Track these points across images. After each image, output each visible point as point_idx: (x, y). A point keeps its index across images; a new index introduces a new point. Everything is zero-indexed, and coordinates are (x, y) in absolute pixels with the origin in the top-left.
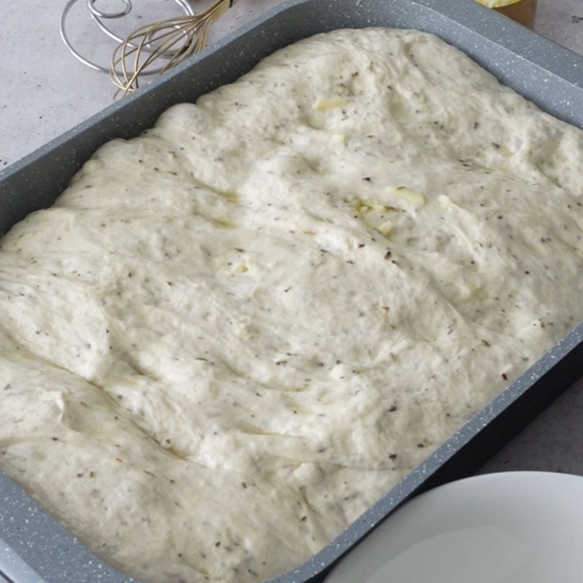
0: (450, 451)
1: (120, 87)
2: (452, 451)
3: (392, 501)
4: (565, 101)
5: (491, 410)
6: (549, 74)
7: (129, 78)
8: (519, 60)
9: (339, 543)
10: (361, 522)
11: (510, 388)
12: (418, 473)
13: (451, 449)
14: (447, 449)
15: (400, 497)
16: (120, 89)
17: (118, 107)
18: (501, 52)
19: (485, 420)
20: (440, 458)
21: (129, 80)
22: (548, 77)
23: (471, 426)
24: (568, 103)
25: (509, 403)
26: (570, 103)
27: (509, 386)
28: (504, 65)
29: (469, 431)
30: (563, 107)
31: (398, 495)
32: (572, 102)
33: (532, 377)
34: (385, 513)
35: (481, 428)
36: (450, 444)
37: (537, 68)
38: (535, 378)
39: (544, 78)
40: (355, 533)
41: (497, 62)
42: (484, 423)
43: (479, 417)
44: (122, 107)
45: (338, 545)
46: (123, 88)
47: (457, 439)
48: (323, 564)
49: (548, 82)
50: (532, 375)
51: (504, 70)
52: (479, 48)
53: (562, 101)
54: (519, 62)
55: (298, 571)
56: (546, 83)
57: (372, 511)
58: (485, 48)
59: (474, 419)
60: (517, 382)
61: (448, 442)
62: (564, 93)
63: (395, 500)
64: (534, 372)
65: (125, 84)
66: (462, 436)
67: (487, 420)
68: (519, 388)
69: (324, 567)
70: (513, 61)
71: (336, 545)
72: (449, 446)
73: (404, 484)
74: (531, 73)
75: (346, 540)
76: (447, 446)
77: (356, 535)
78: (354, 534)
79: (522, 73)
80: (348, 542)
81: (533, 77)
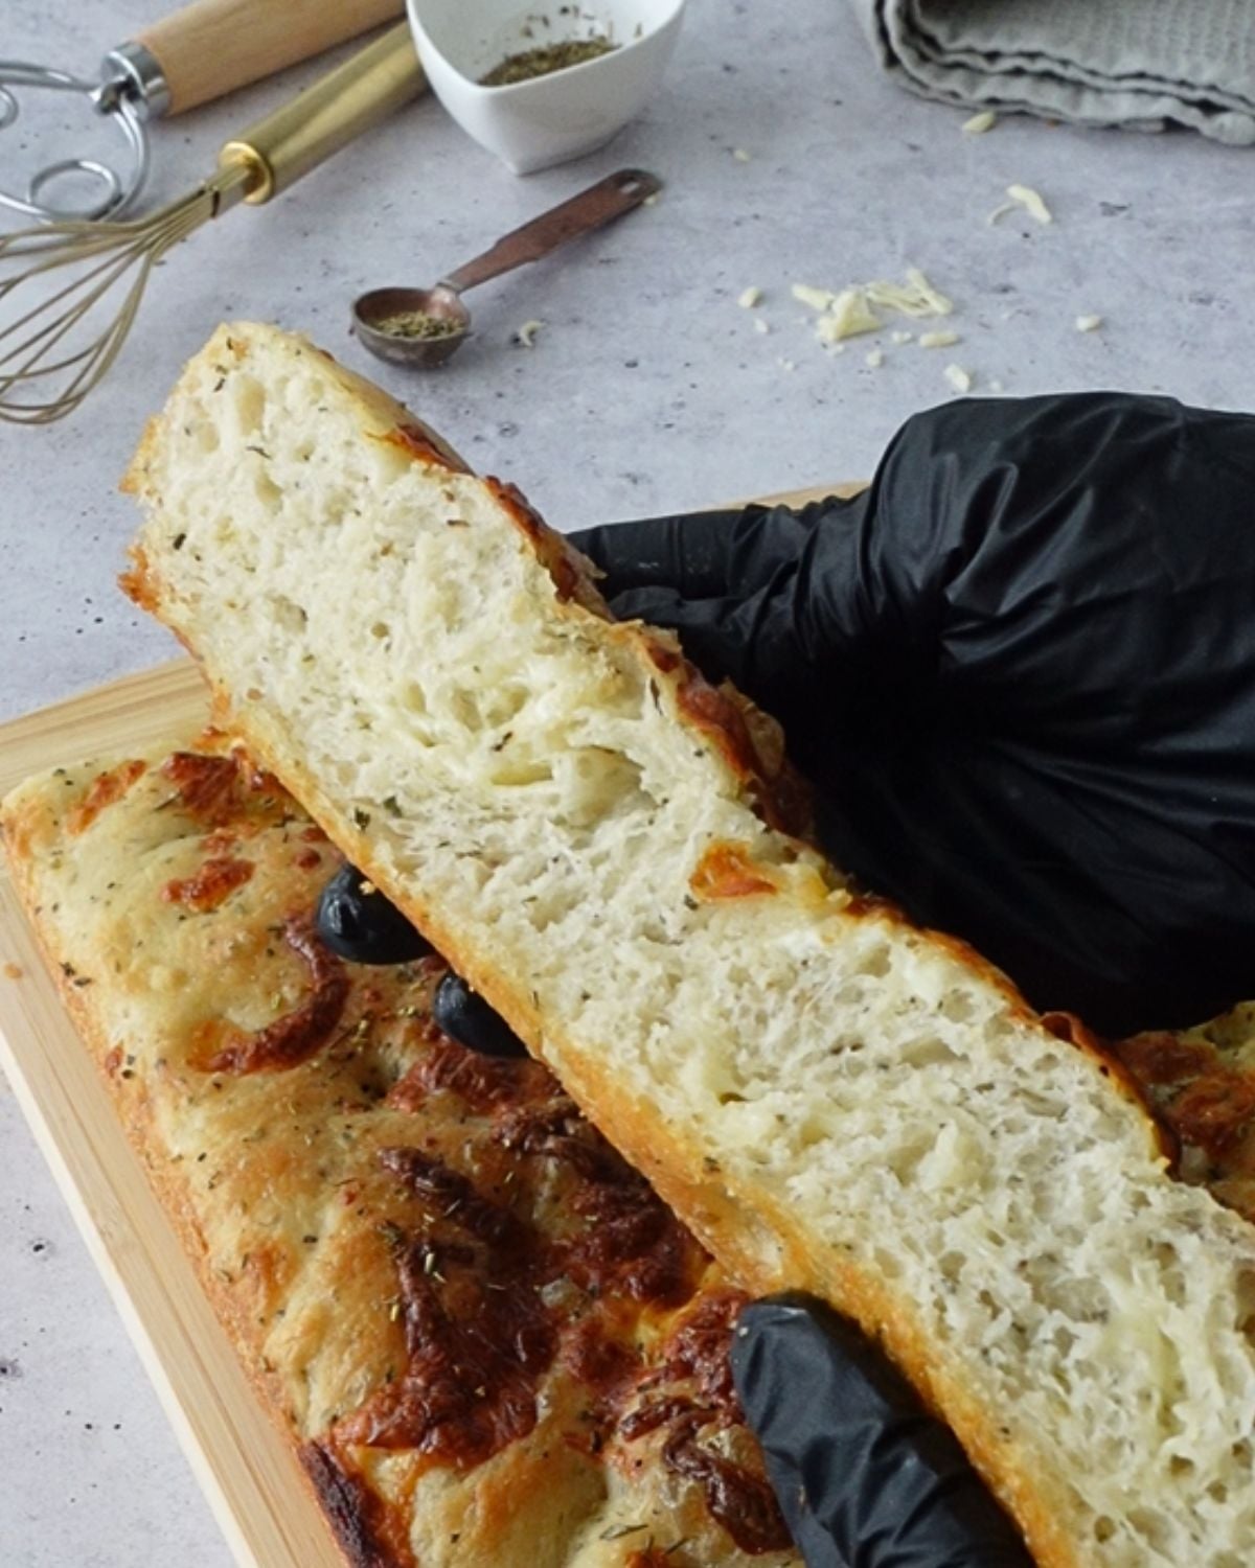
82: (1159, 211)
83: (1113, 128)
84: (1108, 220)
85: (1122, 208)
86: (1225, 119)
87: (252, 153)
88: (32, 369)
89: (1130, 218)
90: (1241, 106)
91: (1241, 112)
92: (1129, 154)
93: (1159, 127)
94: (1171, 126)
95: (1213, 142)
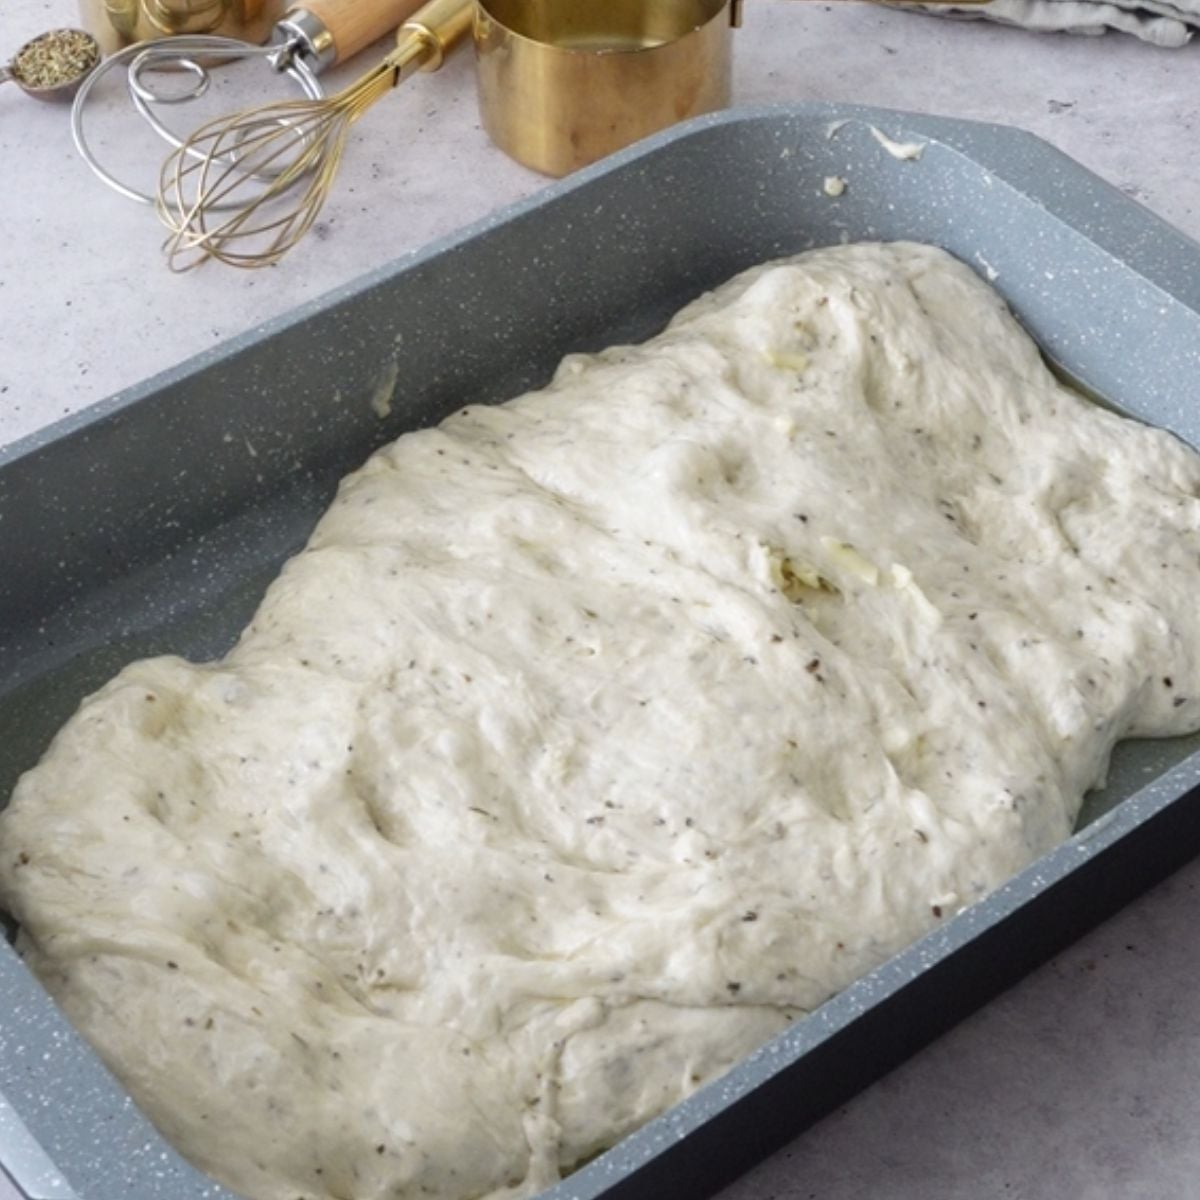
0: (853, 1009)
2: (856, 1009)
3: (727, 1094)
6: (1168, 299)
8: (1116, 268)
13: (856, 1005)
14: (849, 1005)
15: (743, 1087)
18: (1084, 248)
19: (931, 956)
20: (831, 1020)
22: (1166, 305)
23: (901, 966)
28: (1089, 273)
29: (896, 975)
33: (1035, 884)
34: (711, 1115)
39: (1159, 305)
41: (1076, 268)
42: (928, 961)
43: (920, 948)
46: (176, 231)
47: (870, 987)
49: (1167, 314)
50: (1034, 878)
51: (1088, 283)
52: (1045, 236)
54: (1116, 272)
56: (1162, 315)
59: (908, 952)
63: (733, 1092)
64: (1040, 874)
66: (881, 982)
67: (935, 957)
70: (1105, 269)
71: (605, 1165)
72: (852, 998)
74: (1137, 295)
75: (626, 1158)
76: (848, 998)
77: (648, 1151)
78: (644, 1150)
79: (1121, 293)
80: (629, 1163)
81: (1139, 302)
82: (1100, 107)
83: (1062, 33)
84: (1053, 116)
85: (1068, 105)
86: (1157, 25)
87: (424, 30)
88: (238, 231)
89: (1073, 114)
90: (1172, 13)
91: (1172, 19)
92: (1079, 55)
93: (1101, 31)
94: (1110, 30)
95: (1148, 46)
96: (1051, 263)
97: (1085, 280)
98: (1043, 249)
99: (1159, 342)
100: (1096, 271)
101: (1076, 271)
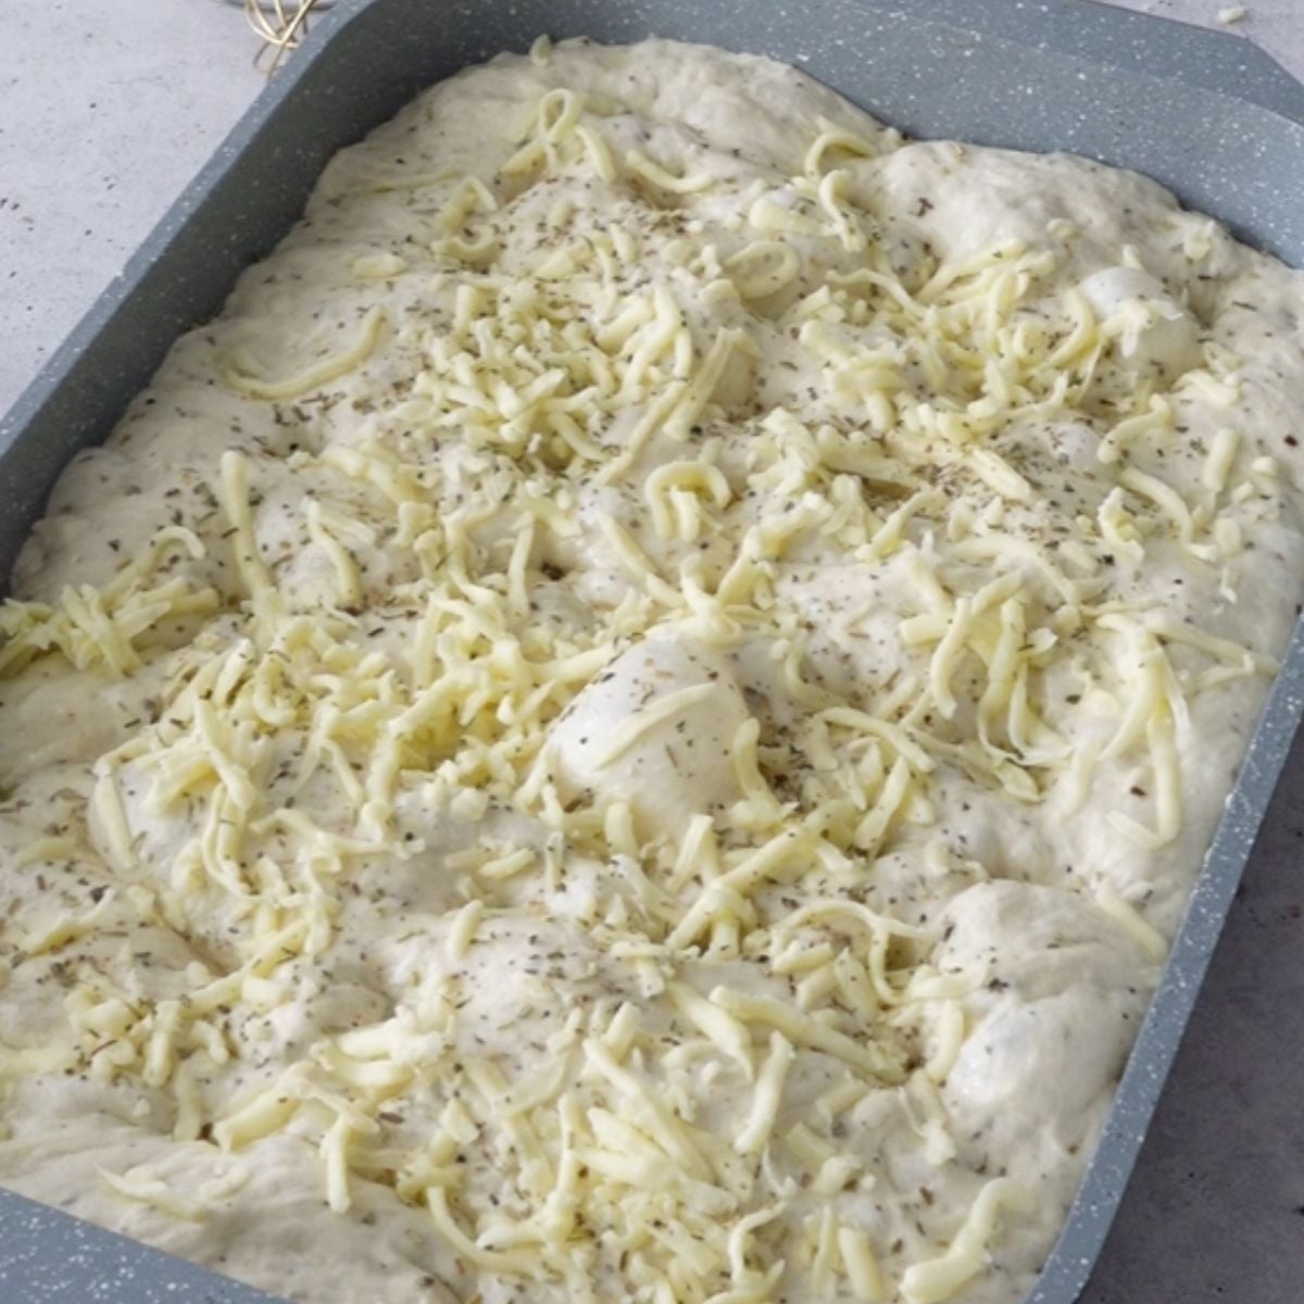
0: (1212, 921)
1: (269, 39)
2: (1216, 919)
3: (1153, 1071)
4: (1021, 88)
5: (1247, 806)
6: (974, 37)
7: (289, 17)
8: (896, 23)
9: (1094, 1203)
10: (1113, 1139)
11: (1258, 743)
12: (1172, 991)
13: (1211, 915)
14: (1203, 919)
15: (1164, 1056)
16: (267, 44)
17: (77, 350)
18: (847, 13)
19: (1246, 829)
20: (1198, 943)
21: (288, 23)
22: (973, 45)
23: (1226, 854)
24: (1029, 91)
25: (1273, 777)
26: (1034, 89)
27: (1254, 741)
28: (858, 40)
29: (1228, 866)
30: (1019, 100)
31: (1159, 1055)
32: (1039, 88)
33: (1291, 708)
34: (1153, 1103)
35: (1248, 850)
36: (1204, 905)
37: (943, 31)
38: (1297, 706)
39: (962, 47)
40: (1114, 1168)
41: (840, 38)
42: (1248, 836)
43: (1231, 826)
44: (85, 347)
45: (1094, 1208)
46: (275, 41)
47: (1211, 890)
48: (1084, 1261)
49: (974, 55)
50: (1286, 703)
51: (859, 50)
52: (789, 15)
53: (1015, 88)
54: (898, 26)
55: (1041, 1296)
56: (968, 58)
57: (1122, 1107)
58: (807, 11)
59: (1222, 835)
60: (1265, 728)
61: (1197, 904)
62: (1016, 70)
63: (1158, 1068)
64: (1287, 695)
65: (279, 32)
66: (1218, 880)
67: (1251, 828)
68: (1277, 738)
69: (1090, 1268)
70: (880, 28)
71: (1088, 1208)
72: (1203, 910)
73: (1156, 1025)
74: (929, 45)
75: (1103, 1191)
76: (1199, 912)
77: (1119, 1172)
78: (1114, 1172)
79: (907, 48)
80: (1109, 1194)
81: (934, 52)
96: (803, 43)
97: (854, 49)
98: (789, 30)
99: (969, 89)
100: (868, 33)
101: (840, 42)
